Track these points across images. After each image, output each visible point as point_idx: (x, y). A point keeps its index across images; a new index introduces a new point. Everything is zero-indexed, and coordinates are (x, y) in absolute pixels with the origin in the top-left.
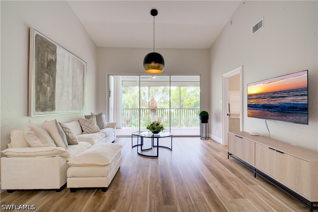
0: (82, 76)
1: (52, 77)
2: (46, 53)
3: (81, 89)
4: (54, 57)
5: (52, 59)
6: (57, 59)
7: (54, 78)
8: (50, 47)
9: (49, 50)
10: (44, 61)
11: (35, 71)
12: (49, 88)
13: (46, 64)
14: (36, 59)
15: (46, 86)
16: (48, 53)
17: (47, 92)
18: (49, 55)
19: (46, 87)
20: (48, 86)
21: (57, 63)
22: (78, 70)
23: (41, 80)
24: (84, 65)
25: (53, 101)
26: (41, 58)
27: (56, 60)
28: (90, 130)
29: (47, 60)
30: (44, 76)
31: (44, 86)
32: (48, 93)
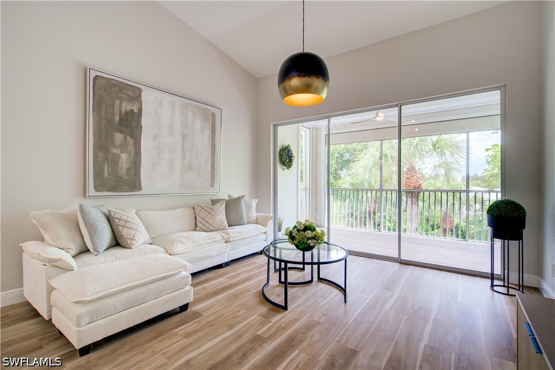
0: (208, 132)
1: (131, 137)
2: (118, 101)
3: (207, 154)
4: (135, 107)
5: (132, 111)
6: (143, 108)
7: (136, 139)
8: (126, 91)
9: (124, 96)
10: (113, 114)
11: (94, 131)
12: (124, 156)
13: (117, 119)
14: (95, 114)
15: (119, 152)
16: (121, 102)
17: (121, 161)
18: (124, 104)
19: (118, 154)
20: (122, 152)
21: (142, 116)
22: (198, 124)
23: (106, 144)
24: (213, 114)
25: (135, 175)
26: (106, 111)
27: (140, 110)
28: (207, 225)
29: (120, 112)
30: (112, 137)
31: (113, 153)
32: (122, 163)
